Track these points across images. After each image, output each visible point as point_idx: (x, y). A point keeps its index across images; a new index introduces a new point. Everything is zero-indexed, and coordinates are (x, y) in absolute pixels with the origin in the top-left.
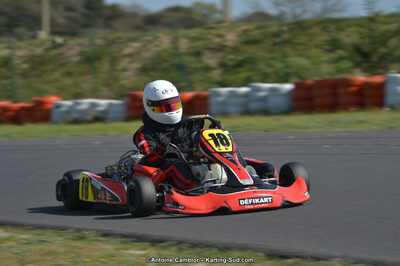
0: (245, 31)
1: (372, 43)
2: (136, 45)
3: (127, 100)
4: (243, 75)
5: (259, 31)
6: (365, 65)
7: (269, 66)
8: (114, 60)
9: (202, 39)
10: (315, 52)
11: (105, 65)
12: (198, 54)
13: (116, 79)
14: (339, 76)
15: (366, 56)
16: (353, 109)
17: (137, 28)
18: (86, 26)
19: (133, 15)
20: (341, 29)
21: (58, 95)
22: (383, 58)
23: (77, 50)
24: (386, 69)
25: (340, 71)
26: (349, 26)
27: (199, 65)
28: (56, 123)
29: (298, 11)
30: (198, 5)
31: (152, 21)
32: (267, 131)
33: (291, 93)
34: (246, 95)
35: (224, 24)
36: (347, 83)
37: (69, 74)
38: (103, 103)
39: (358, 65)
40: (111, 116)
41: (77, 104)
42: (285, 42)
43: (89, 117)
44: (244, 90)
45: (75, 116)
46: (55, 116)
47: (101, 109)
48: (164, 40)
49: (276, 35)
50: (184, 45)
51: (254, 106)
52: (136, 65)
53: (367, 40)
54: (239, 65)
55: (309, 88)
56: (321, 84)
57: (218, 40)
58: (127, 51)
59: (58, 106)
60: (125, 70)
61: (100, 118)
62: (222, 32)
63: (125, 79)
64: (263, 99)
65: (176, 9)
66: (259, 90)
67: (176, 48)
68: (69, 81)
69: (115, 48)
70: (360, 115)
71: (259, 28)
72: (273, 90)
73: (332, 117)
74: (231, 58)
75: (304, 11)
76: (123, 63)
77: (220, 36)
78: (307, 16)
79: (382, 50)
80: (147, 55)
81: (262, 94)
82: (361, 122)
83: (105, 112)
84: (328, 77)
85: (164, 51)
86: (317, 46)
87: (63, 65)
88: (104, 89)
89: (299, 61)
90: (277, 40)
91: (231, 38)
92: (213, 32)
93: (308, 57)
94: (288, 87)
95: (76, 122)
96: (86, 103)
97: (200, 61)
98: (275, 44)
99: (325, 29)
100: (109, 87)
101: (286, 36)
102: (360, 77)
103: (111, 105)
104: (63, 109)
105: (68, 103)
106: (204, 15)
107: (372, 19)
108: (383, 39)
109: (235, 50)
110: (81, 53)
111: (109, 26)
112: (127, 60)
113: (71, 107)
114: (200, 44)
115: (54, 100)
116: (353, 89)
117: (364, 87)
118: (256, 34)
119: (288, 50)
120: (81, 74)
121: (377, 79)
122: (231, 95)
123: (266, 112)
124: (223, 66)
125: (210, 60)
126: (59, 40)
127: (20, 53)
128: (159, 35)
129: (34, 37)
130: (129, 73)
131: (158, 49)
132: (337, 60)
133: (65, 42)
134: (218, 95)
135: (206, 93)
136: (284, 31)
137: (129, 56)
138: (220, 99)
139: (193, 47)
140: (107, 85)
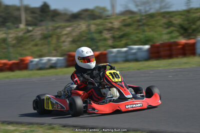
0: (124, 20)
1: (189, 23)
2: (69, 29)
3: (66, 57)
4: (124, 42)
6: (185, 34)
7: (137, 37)
8: (58, 38)
9: (103, 25)
10: (159, 29)
11: (54, 40)
12: (101, 32)
13: (60, 47)
14: (172, 41)
15: (186, 30)
16: (180, 57)
17: (68, 21)
18: (42, 21)
19: (65, 14)
20: (172, 17)
21: (31, 56)
22: (194, 30)
23: (40, 32)
24: (196, 36)
25: (172, 38)
26: (176, 15)
27: (101, 38)
28: (32, 70)
29: (147, 9)
30: (97, 7)
31: (76, 17)
32: (138, 70)
33: (148, 50)
34: (126, 52)
35: (113, 17)
36: (176, 44)
37: (36, 45)
38: (54, 59)
39: (182, 34)
40: (59, 65)
41: (41, 60)
42: (144, 25)
43: (47, 66)
44: (125, 49)
45: (40, 66)
46: (30, 66)
47: (53, 62)
48: (82, 26)
49: (138, 21)
50: (93, 28)
51: (130, 57)
52: (70, 39)
53: (186, 22)
54: (121, 37)
55: (158, 47)
56: (163, 45)
57: (110, 25)
58: (65, 32)
59: (32, 62)
60: (64, 42)
61: (53, 66)
62: (112, 21)
63: (65, 46)
64: (135, 54)
65: (86, 10)
66: (132, 49)
67: (90, 30)
68: (35, 49)
69: (59, 30)
70: (185, 60)
71: (130, 18)
72: (139, 49)
73: (171, 61)
74: (118, 34)
75: (150, 9)
76: (63, 39)
77: (111, 23)
78: (152, 11)
79: (194, 27)
80: (74, 34)
81: (134, 51)
82: (186, 63)
83: (55, 63)
84: (167, 41)
85: (83, 32)
86: (160, 26)
87: (33, 40)
88: (54, 52)
89: (150, 34)
90: (140, 23)
91: (116, 24)
92: (107, 21)
93: (156, 32)
94: (147, 47)
95: (40, 69)
96: (45, 59)
97: (102, 36)
98: (139, 26)
99: (164, 17)
100: (57, 51)
101: (144, 21)
102: (183, 41)
103: (58, 59)
104: (34, 63)
105: (37, 60)
106: (100, 13)
107: (188, 11)
108: (194, 21)
109: (119, 29)
110: (41, 34)
111: (53, 21)
112: (65, 36)
113: (38, 62)
114: (100, 27)
115: (29, 58)
116: (180, 47)
117: (185, 45)
118: (129, 21)
119: (146, 28)
120: (42, 45)
121: (192, 41)
122: (119, 52)
123: (136, 60)
124: (114, 38)
125: (107, 35)
126: (30, 28)
127: (11, 36)
128: (80, 24)
129: (18, 27)
130: (66, 44)
131: (80, 31)
132: (171, 33)
133: (33, 29)
134: (112, 52)
135: (105, 52)
136: (143, 19)
137: (66, 34)
138: (113, 54)
139: (98, 29)
140: (55, 50)
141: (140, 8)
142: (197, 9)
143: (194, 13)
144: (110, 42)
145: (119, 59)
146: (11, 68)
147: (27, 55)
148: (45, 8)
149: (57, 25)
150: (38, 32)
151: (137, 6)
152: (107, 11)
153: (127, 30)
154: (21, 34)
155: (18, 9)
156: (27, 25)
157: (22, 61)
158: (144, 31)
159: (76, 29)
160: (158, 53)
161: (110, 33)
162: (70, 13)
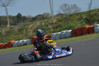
0: (58, 18)
1: (90, 18)
2: (31, 25)
3: (31, 39)
4: (59, 29)
5: (61, 18)
6: (89, 23)
7: (65, 26)
8: (27, 30)
9: (48, 22)
10: (75, 21)
11: (24, 31)
12: (47, 26)
13: (28, 34)
15: (89, 21)
16: (87, 34)
17: (31, 21)
18: (18, 22)
19: (29, 18)
20: (81, 15)
21: (14, 40)
22: (92, 21)
23: (17, 28)
24: (94, 23)
25: (82, 25)
26: (83, 14)
28: (15, 47)
30: (45, 13)
31: (34, 19)
32: (67, 42)
34: (60, 34)
35: (52, 17)
36: (84, 28)
37: (16, 35)
38: (25, 40)
39: (87, 23)
40: (27, 43)
41: (19, 42)
42: (68, 20)
43: (22, 44)
44: (60, 33)
46: (14, 45)
47: (25, 42)
48: (38, 23)
49: (65, 18)
50: (43, 24)
51: (62, 36)
52: (32, 30)
53: (89, 17)
54: (57, 27)
55: (76, 30)
56: (78, 29)
57: (51, 22)
58: (29, 27)
59: (14, 43)
60: (29, 32)
61: (25, 44)
62: (52, 19)
63: (30, 34)
64: (65, 35)
65: (40, 15)
67: (41, 25)
68: (16, 36)
69: (26, 26)
70: (89, 35)
72: (66, 32)
73: (82, 37)
74: (55, 26)
75: (71, 12)
76: (29, 30)
77: (52, 20)
79: (92, 19)
80: (34, 27)
81: (64, 33)
82: (90, 37)
84: (80, 27)
85: (39, 26)
86: (76, 20)
87: (14, 32)
89: (71, 24)
90: (66, 20)
91: (54, 21)
92: (50, 20)
93: (74, 23)
94: (70, 31)
95: (19, 46)
96: (21, 41)
97: (48, 27)
98: (66, 21)
99: (77, 15)
102: (88, 26)
103: (27, 41)
104: (16, 43)
105: (17, 42)
106: (47, 16)
107: (89, 12)
109: (56, 23)
110: (18, 29)
111: (24, 22)
112: (30, 29)
113: (17, 43)
114: (47, 23)
115: (13, 41)
116: (86, 29)
117: (89, 28)
118: (61, 19)
119: (69, 22)
120: (19, 35)
121: (92, 26)
122: (57, 34)
123: (66, 38)
124: (54, 28)
125: (50, 27)
126: (12, 27)
127: (3, 31)
128: (37, 22)
129: (6, 27)
130: (31, 32)
131: (37, 26)
132: (81, 23)
133: (14, 27)
134: (53, 35)
135: (50, 35)
136: (67, 17)
137: (30, 28)
138: (54, 36)
139: (46, 24)
140: (26, 36)
141: (65, 12)
142: (93, 10)
143: (92, 12)
144: (52, 30)
145: (57, 38)
146: (5, 47)
147: (12, 40)
148: (19, 16)
149: (25, 24)
150: (16, 28)
151: (64, 11)
152: (50, 15)
153: (60, 23)
154: (8, 30)
155: (6, 18)
156: (11, 25)
157: (10, 43)
158: (68, 23)
159: (35, 25)
160: (76, 33)
161: (52, 26)
162: (32, 17)
